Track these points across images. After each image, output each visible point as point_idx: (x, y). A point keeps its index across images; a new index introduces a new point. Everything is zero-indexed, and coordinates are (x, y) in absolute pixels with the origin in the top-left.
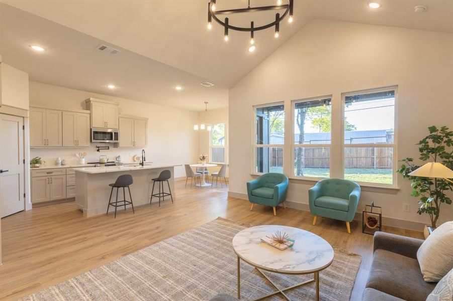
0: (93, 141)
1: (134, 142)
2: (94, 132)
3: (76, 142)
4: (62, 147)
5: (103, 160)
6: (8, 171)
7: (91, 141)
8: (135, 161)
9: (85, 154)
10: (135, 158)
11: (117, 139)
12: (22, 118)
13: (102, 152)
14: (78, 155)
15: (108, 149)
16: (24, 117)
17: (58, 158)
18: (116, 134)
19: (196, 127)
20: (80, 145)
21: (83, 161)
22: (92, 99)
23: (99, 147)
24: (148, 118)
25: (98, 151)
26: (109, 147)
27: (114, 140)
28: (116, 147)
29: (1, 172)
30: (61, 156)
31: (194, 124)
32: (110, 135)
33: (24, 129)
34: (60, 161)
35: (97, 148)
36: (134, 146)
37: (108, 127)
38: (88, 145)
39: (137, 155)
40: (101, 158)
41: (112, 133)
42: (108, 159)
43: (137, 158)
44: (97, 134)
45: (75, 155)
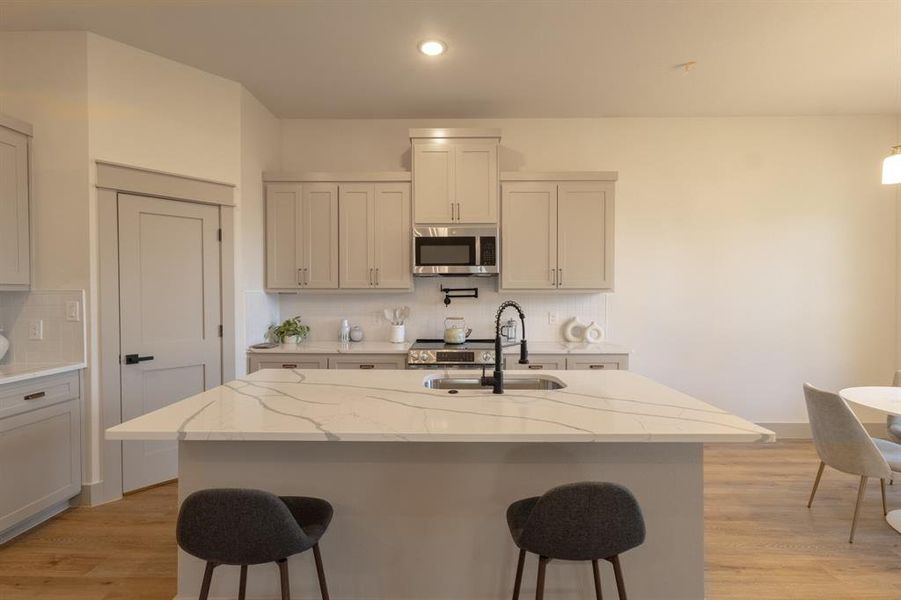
0: (415, 269)
1: (558, 270)
2: (417, 239)
3: (374, 273)
4: (339, 293)
5: (454, 333)
6: (151, 358)
7: (412, 269)
8: (568, 340)
9: (405, 313)
10: (570, 327)
11: (489, 258)
12: (216, 209)
13: (459, 307)
14: (388, 315)
15: (476, 296)
16: (219, 206)
17: (342, 321)
18: (489, 243)
20: (385, 282)
21: (400, 333)
22: (413, 133)
23: (447, 290)
24: (617, 173)
25: (447, 301)
26: (476, 290)
27: (482, 264)
28: (496, 291)
29: (132, 360)
30: (349, 317)
31: (894, 153)
32: (467, 247)
33: (220, 239)
34: (348, 329)
35: (445, 294)
36: (557, 284)
37: (461, 221)
38: (407, 282)
39: (574, 319)
40: (450, 324)
41: (473, 239)
42: (470, 331)
43: (575, 328)
44: (426, 248)
45: (383, 316)
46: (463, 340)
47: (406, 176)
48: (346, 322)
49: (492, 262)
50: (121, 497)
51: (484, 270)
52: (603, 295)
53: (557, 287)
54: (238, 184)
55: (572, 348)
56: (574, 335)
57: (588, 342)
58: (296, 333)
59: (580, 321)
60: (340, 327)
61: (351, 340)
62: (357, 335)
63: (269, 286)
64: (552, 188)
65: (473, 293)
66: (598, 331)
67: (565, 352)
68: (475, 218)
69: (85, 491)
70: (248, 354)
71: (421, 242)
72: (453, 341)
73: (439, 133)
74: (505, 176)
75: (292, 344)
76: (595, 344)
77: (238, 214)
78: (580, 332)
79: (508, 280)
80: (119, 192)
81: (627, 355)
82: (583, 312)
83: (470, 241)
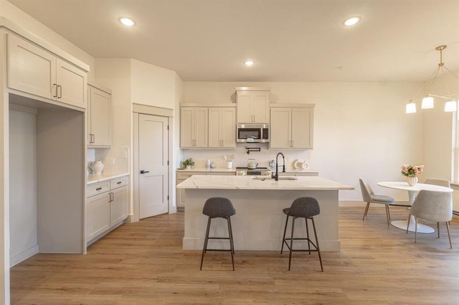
0: (238, 140)
1: (292, 141)
2: (239, 129)
3: (221, 142)
4: (208, 150)
5: (251, 165)
6: (148, 172)
7: (236, 140)
8: (295, 168)
9: (232, 157)
10: (296, 163)
11: (266, 137)
12: (167, 118)
13: (253, 155)
14: (226, 158)
15: (260, 151)
16: (168, 117)
17: (208, 160)
18: (266, 131)
19: (411, 108)
20: (225, 145)
21: (230, 165)
22: (237, 89)
23: (248, 148)
24: (314, 104)
25: (248, 153)
26: (260, 148)
27: (263, 139)
28: (268, 148)
29: (142, 172)
30: (210, 158)
31: (410, 103)
32: (257, 132)
33: (168, 129)
34: (210, 163)
35: (247, 150)
36: (291, 146)
37: (255, 122)
38: (234, 145)
39: (297, 160)
40: (250, 161)
41: (260, 129)
42: (258, 164)
43: (298, 164)
44: (242, 132)
45: (224, 158)
46: (255, 167)
47: (234, 105)
48: (209, 161)
49: (267, 138)
50: (138, 220)
51: (264, 141)
52: (309, 150)
53: (292, 147)
54: (174, 109)
55: (297, 171)
56: (297, 166)
57: (303, 169)
58: (191, 164)
59: (300, 161)
60: (207, 162)
61: (211, 167)
62: (213, 165)
63: (182, 146)
64: (290, 109)
65: (258, 150)
66: (307, 164)
67: (294, 171)
68: (260, 121)
69: (129, 217)
70: (177, 172)
71: (240, 130)
72: (251, 168)
73: (244, 88)
74: (272, 105)
75: (189, 168)
76: (305, 169)
77: (174, 120)
78: (300, 165)
79: (272, 145)
80: (139, 113)
81: (318, 173)
82: (301, 157)
83: (259, 130)
